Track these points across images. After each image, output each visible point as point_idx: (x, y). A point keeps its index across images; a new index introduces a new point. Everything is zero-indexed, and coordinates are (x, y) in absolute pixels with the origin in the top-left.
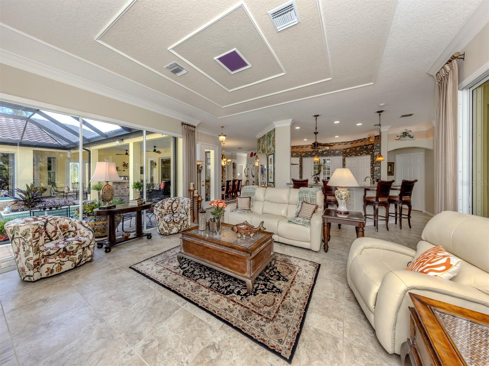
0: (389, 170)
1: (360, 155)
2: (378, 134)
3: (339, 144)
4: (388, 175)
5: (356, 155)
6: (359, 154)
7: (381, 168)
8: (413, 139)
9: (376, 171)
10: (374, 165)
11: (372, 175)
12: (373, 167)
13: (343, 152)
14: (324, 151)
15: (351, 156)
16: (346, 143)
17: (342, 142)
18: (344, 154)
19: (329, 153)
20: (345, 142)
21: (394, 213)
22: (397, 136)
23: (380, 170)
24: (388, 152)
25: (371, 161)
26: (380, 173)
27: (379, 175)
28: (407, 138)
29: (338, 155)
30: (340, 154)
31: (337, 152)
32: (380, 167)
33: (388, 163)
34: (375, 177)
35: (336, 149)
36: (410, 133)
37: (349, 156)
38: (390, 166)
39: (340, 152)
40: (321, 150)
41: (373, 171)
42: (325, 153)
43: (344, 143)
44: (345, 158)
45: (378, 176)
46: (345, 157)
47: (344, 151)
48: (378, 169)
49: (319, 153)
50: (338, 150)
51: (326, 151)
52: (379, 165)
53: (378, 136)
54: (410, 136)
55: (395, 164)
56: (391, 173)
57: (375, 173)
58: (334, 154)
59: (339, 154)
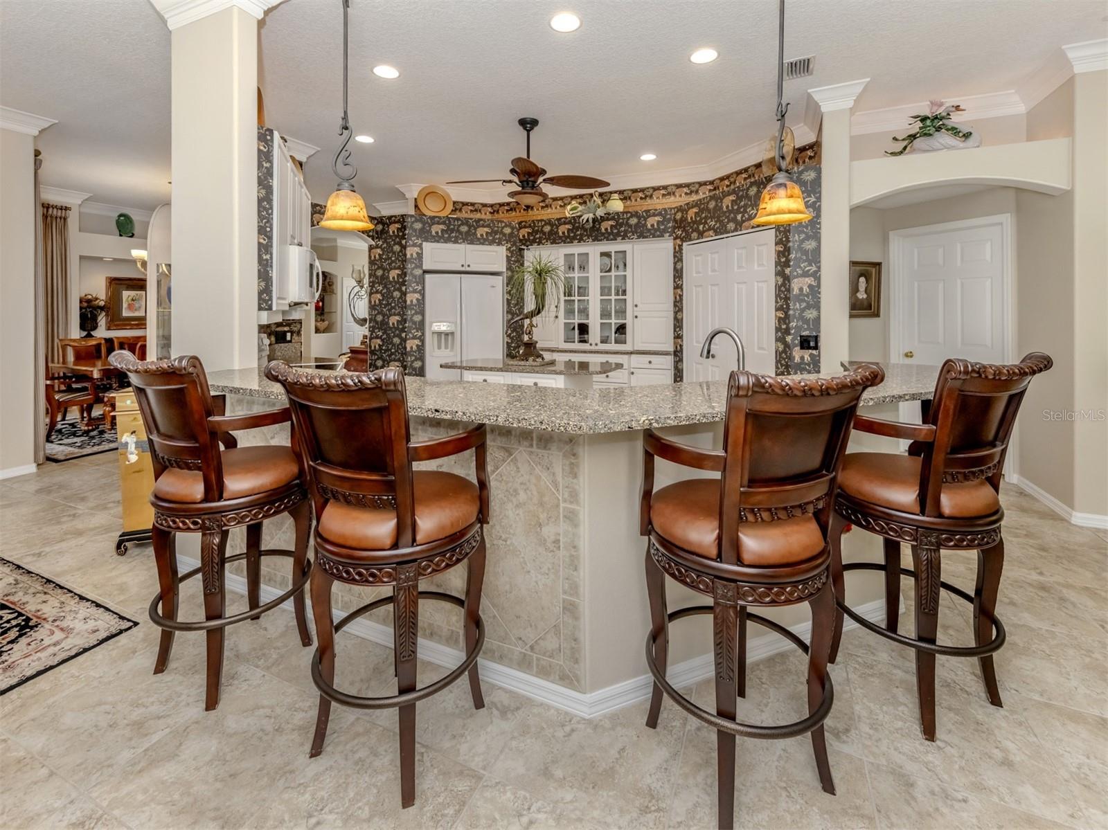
0: (862, 295)
1: (736, 230)
2: (812, 138)
3: (667, 190)
4: (851, 316)
5: (721, 231)
6: (731, 226)
7: (819, 286)
8: (971, 141)
9: (800, 297)
10: (787, 271)
11: (781, 314)
12: (787, 279)
13: (675, 220)
14: (603, 219)
15: (701, 235)
16: (691, 188)
17: (679, 186)
18: (679, 228)
19: (621, 225)
20: (688, 185)
21: (881, 560)
22: (895, 139)
23: (815, 290)
24: (854, 210)
25: (779, 254)
26: (818, 308)
27: (810, 314)
28: (944, 138)
29: (656, 233)
30: (665, 231)
31: (652, 221)
32: (818, 279)
33: (853, 264)
34: (793, 324)
35: (647, 211)
36: (956, 119)
37: (695, 235)
38: (862, 280)
39: (665, 221)
40: (591, 216)
41: (787, 299)
42: (606, 225)
43: (686, 190)
44: (680, 246)
45: (806, 321)
46: (682, 241)
47: (679, 216)
48: (806, 290)
49: (583, 228)
50: (654, 215)
51: (608, 217)
52: (814, 268)
53: (811, 146)
54: (955, 131)
55: (884, 270)
56: (869, 307)
57: (795, 307)
58: (642, 232)
59: (659, 229)
